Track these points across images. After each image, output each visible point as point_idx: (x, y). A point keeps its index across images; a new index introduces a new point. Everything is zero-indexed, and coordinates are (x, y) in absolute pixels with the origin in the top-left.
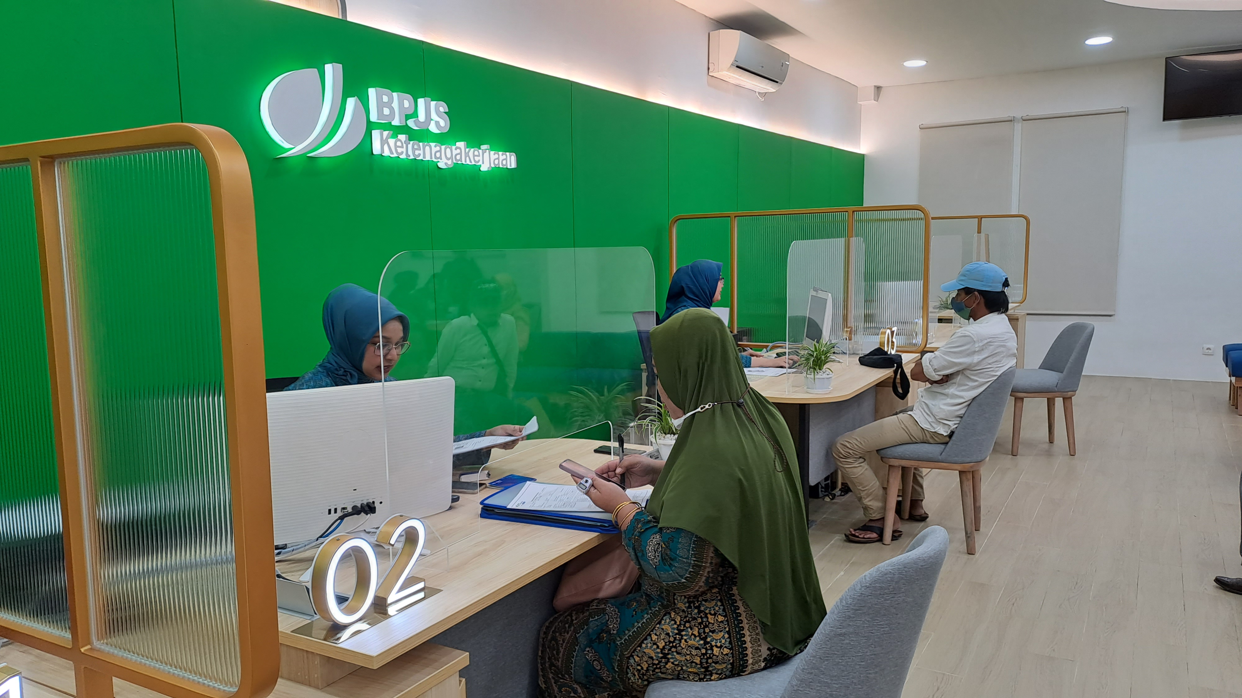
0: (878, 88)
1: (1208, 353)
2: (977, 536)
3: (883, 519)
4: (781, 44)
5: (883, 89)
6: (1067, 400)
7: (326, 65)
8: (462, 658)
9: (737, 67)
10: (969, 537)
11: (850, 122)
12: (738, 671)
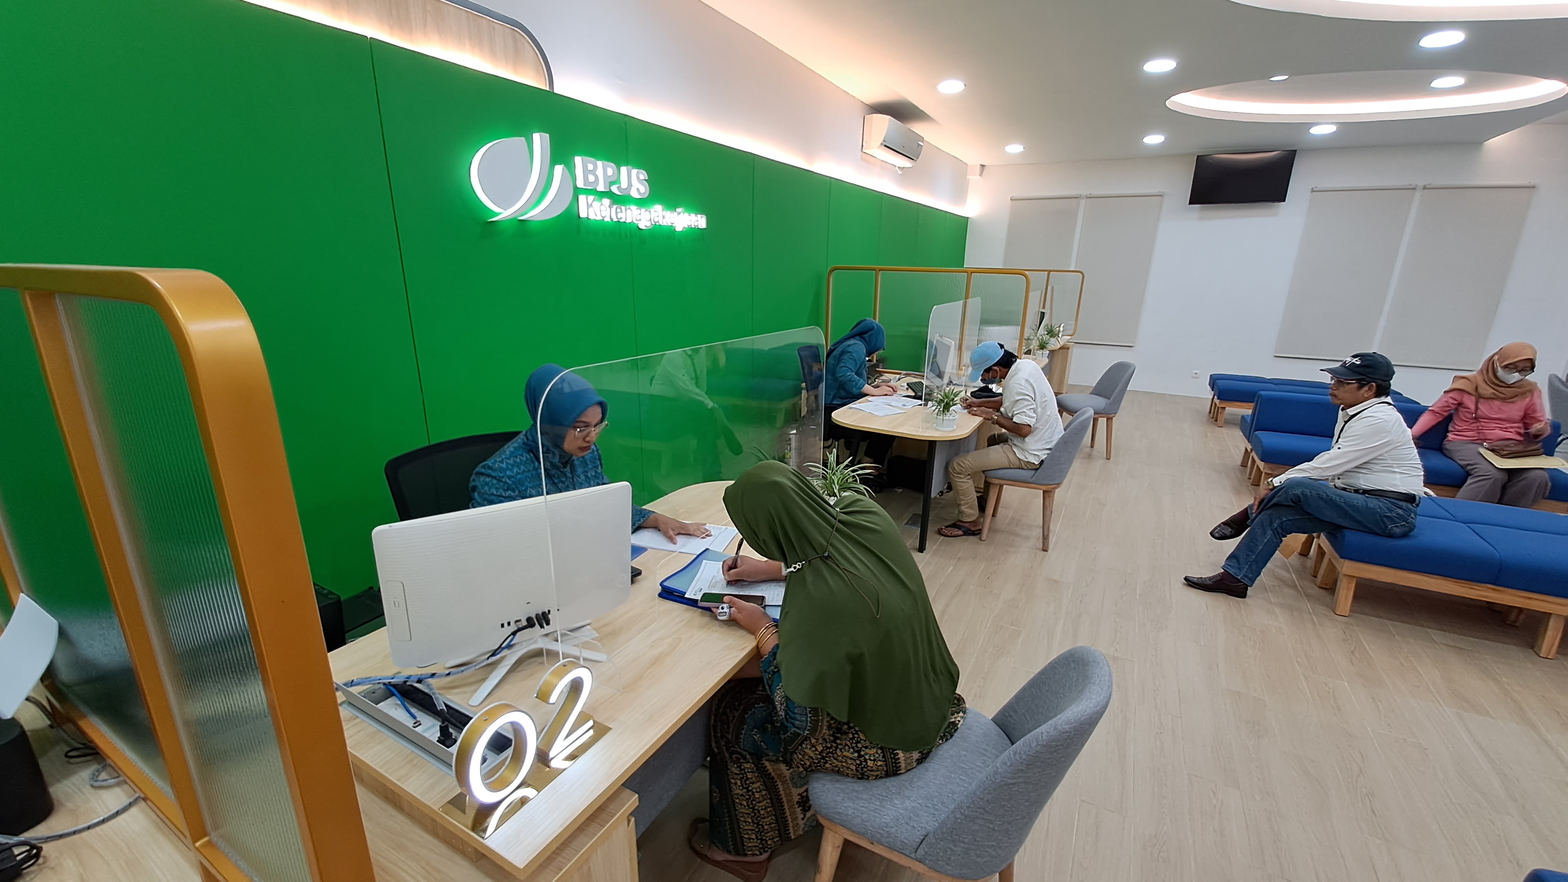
0: (983, 166)
1: (1196, 376)
3: (974, 521)
4: (918, 128)
5: (986, 168)
6: (1109, 420)
7: (534, 134)
8: (633, 801)
9: (885, 146)
10: (1045, 537)
11: (960, 192)
12: (892, 771)
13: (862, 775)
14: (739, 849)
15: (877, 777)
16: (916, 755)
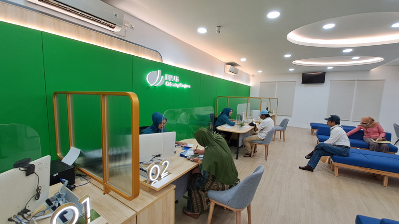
0: (253, 75)
1: (308, 124)
2: (267, 157)
3: (251, 153)
4: (237, 67)
6: (283, 132)
7: (158, 70)
8: (174, 187)
9: (230, 71)
10: (266, 157)
11: (248, 81)
12: (224, 189)
13: (218, 190)
14: (193, 212)
15: (221, 190)
16: (229, 186)
